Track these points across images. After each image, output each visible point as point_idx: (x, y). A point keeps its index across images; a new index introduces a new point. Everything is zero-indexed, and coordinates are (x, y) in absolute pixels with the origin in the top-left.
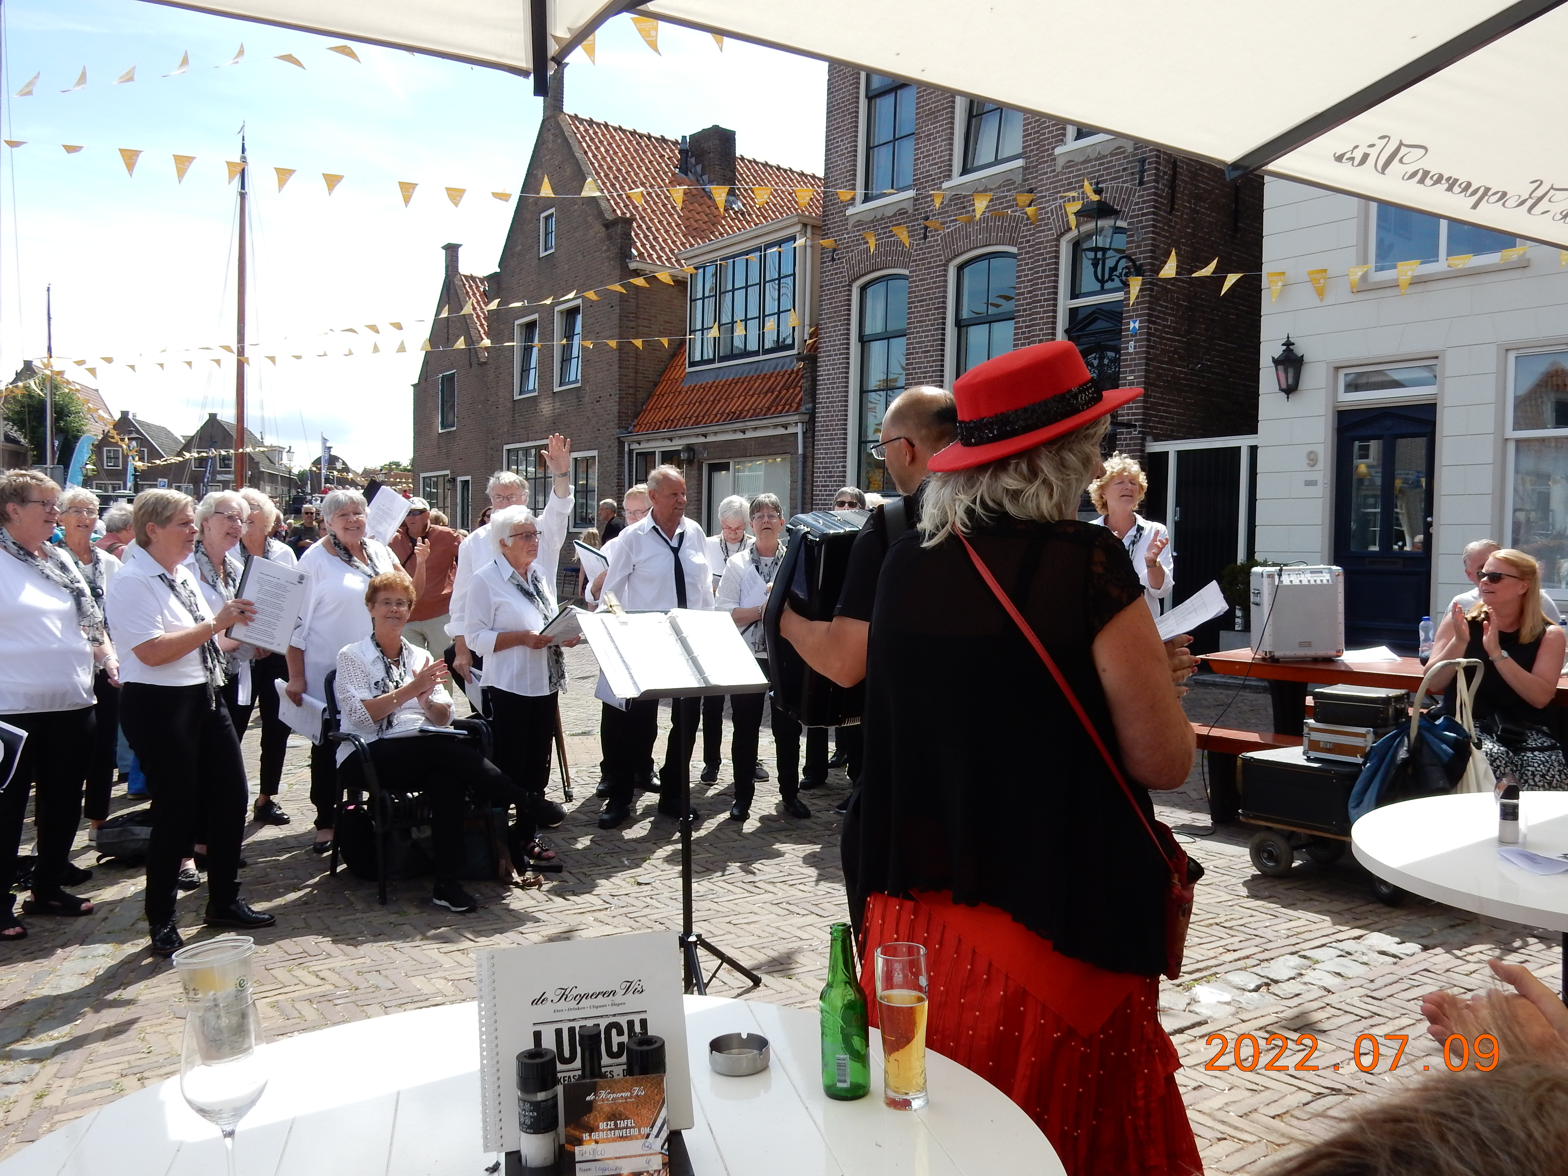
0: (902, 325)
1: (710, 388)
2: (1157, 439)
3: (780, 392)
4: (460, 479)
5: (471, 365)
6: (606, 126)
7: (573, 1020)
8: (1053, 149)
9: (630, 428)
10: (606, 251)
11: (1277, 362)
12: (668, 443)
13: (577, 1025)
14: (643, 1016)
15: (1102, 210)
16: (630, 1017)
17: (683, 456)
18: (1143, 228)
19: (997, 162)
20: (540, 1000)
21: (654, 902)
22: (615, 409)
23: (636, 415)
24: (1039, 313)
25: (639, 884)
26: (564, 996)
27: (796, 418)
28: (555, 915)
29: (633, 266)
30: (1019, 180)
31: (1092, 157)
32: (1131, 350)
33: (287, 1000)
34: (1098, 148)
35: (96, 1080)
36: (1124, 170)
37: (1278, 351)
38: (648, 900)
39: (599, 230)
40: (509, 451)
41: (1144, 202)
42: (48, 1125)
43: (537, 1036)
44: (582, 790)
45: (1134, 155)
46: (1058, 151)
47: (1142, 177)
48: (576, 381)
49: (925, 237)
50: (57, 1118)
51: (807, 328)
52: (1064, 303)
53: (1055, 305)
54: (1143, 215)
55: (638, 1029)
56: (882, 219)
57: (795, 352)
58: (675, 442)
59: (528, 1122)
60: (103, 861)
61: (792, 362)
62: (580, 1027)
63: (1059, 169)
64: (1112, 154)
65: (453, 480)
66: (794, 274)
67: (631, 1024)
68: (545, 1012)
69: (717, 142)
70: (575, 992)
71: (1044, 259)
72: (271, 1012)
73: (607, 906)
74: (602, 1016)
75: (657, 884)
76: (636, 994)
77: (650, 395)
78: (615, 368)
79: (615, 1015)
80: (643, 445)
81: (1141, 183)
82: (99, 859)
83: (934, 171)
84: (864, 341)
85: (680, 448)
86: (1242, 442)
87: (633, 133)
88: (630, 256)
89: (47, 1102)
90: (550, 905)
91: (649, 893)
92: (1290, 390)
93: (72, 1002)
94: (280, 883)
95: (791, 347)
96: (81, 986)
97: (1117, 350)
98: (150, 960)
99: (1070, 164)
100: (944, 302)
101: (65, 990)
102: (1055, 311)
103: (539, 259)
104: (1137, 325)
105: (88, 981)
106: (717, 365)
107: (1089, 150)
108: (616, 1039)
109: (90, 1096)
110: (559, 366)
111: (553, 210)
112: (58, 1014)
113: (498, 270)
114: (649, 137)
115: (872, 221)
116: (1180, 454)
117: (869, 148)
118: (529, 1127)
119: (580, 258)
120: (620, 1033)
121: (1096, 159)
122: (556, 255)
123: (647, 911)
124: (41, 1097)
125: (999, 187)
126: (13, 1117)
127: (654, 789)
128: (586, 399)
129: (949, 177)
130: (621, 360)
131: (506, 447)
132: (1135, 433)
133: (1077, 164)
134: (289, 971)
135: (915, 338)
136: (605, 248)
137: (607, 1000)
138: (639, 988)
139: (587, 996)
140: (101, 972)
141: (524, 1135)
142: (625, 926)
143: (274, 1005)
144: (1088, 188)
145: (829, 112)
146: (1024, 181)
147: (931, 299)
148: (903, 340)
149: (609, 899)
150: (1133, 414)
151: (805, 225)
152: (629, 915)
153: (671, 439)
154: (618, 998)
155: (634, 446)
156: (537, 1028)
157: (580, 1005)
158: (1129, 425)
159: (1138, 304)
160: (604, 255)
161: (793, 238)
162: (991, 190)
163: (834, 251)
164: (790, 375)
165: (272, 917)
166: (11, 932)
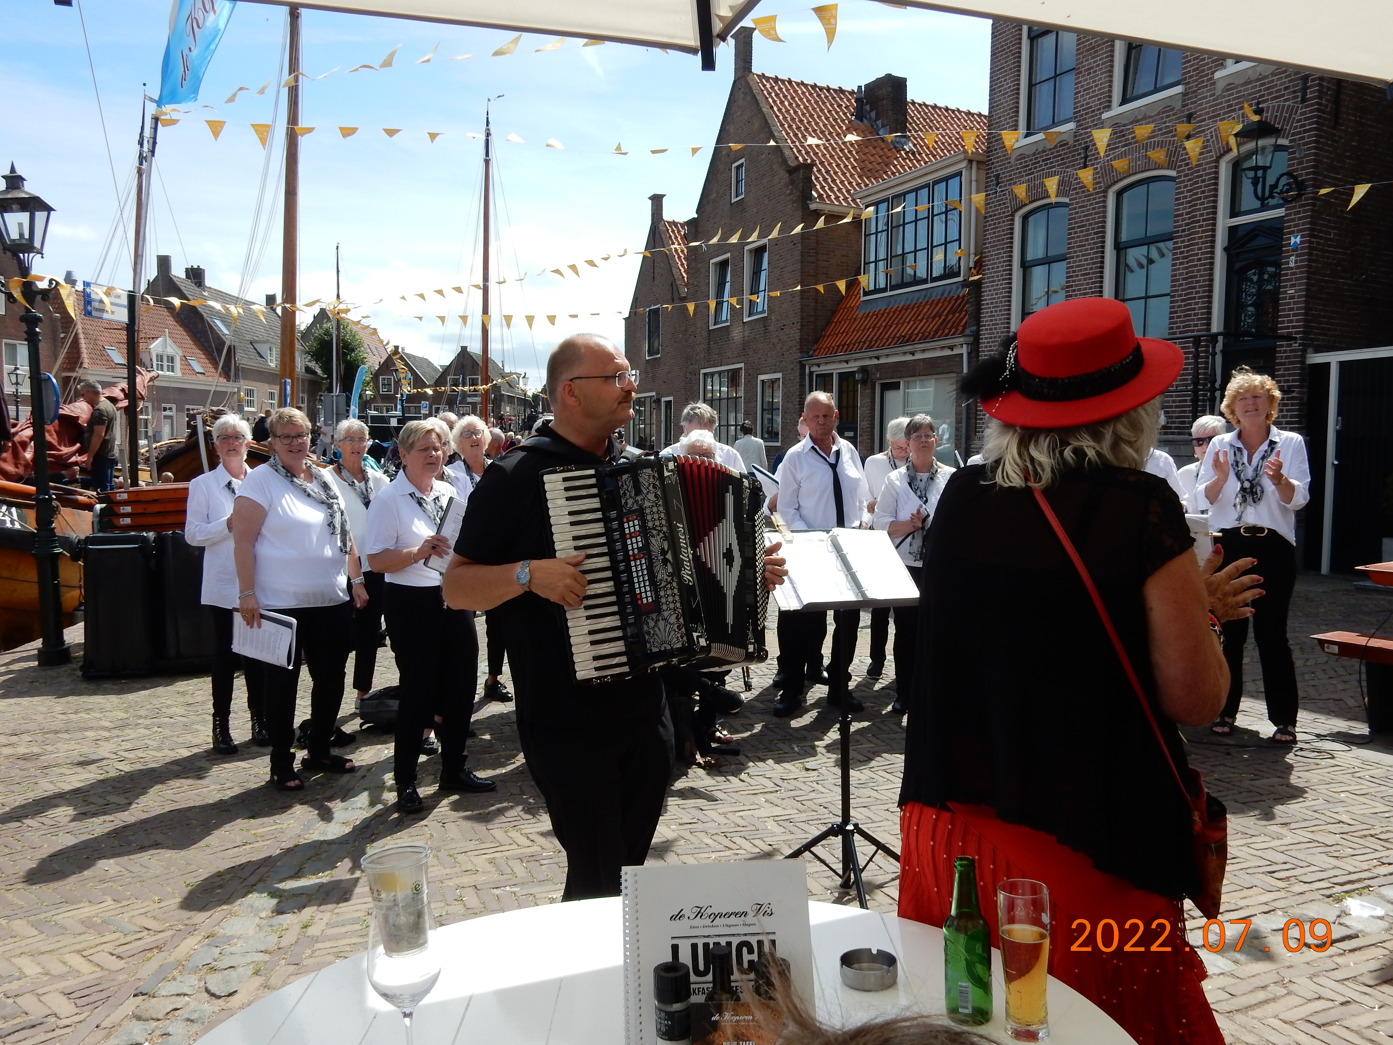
0: (1062, 250)
1: (883, 315)
2: (1318, 350)
3: (947, 316)
4: (664, 399)
5: (673, 300)
6: (790, 82)
7: (708, 936)
8: (1213, 73)
9: (811, 353)
10: (790, 194)
12: (844, 365)
13: (711, 941)
14: (772, 937)
15: (1263, 130)
16: (760, 938)
17: (858, 377)
18: (1305, 144)
19: (1156, 90)
20: (678, 916)
21: (819, 787)
22: (797, 336)
23: (817, 341)
24: (1197, 233)
25: (807, 770)
26: (700, 914)
27: (961, 340)
28: (731, 794)
29: (813, 206)
30: (1178, 105)
31: (1253, 78)
32: (1292, 265)
33: (502, 857)
34: (1259, 70)
35: (348, 916)
36: (1286, 88)
38: (815, 785)
39: (783, 176)
40: (705, 374)
41: (1306, 119)
42: (310, 952)
43: (675, 949)
44: (761, 681)
45: (1295, 74)
46: (1218, 75)
47: (1304, 94)
48: (763, 312)
49: (1085, 166)
50: (317, 946)
51: (972, 256)
52: (1223, 222)
53: (1214, 225)
54: (1305, 131)
55: (766, 948)
56: (1044, 151)
57: (960, 279)
58: (851, 364)
59: (663, 1029)
60: (364, 727)
61: (957, 288)
62: (714, 943)
63: (1218, 92)
64: (1272, 75)
65: (658, 401)
66: (960, 208)
67: (760, 943)
68: (682, 928)
69: (890, 89)
70: (709, 911)
71: (1203, 181)
72: (490, 868)
73: (778, 788)
74: (734, 935)
75: (823, 770)
76: (766, 916)
77: (829, 323)
78: (798, 299)
79: (745, 935)
80: (822, 368)
81: (1304, 100)
82: (361, 725)
83: (1094, 103)
84: (1026, 266)
85: (855, 369)
87: (814, 86)
88: (811, 198)
89: (311, 931)
90: (727, 785)
91: (815, 779)
93: (334, 847)
94: (503, 754)
95: (958, 274)
96: (342, 834)
97: (1278, 265)
98: (396, 815)
99: (1230, 87)
100: (1104, 227)
101: (330, 837)
102: (1214, 230)
103: (731, 204)
104: (1298, 240)
105: (348, 830)
106: (889, 293)
107: (1249, 72)
108: (746, 957)
109: (343, 930)
110: (748, 298)
111: (743, 160)
112: (324, 856)
113: (696, 216)
114: (828, 89)
115: (1034, 154)
116: (1342, 364)
117: (1031, 86)
118: (664, 1034)
119: (766, 202)
120: (751, 951)
121: (1258, 80)
122: (746, 200)
123: (813, 795)
124: (306, 927)
125: (1159, 114)
126: (285, 942)
127: (823, 681)
128: (772, 328)
129: (1109, 107)
130: (802, 292)
131: (703, 371)
132: (1296, 345)
133: (1237, 86)
134: (506, 832)
135: (1074, 262)
136: (788, 192)
137: (739, 921)
138: (769, 911)
139: (721, 915)
140: (358, 822)
141: (659, 1040)
142: (793, 808)
143: (492, 862)
144: (1248, 110)
145: (993, 54)
146: (1184, 106)
147: (1090, 224)
148: (1064, 264)
149: (779, 782)
150: (1294, 327)
151: (970, 161)
152: (797, 799)
153: (847, 362)
154: (750, 919)
155: (813, 369)
156: (675, 942)
157: (714, 923)
158: (1289, 338)
159: (1300, 219)
160: (788, 198)
161: (959, 174)
162: (1150, 117)
163: (997, 185)
164: (956, 300)
165: (494, 783)
166: (292, 784)
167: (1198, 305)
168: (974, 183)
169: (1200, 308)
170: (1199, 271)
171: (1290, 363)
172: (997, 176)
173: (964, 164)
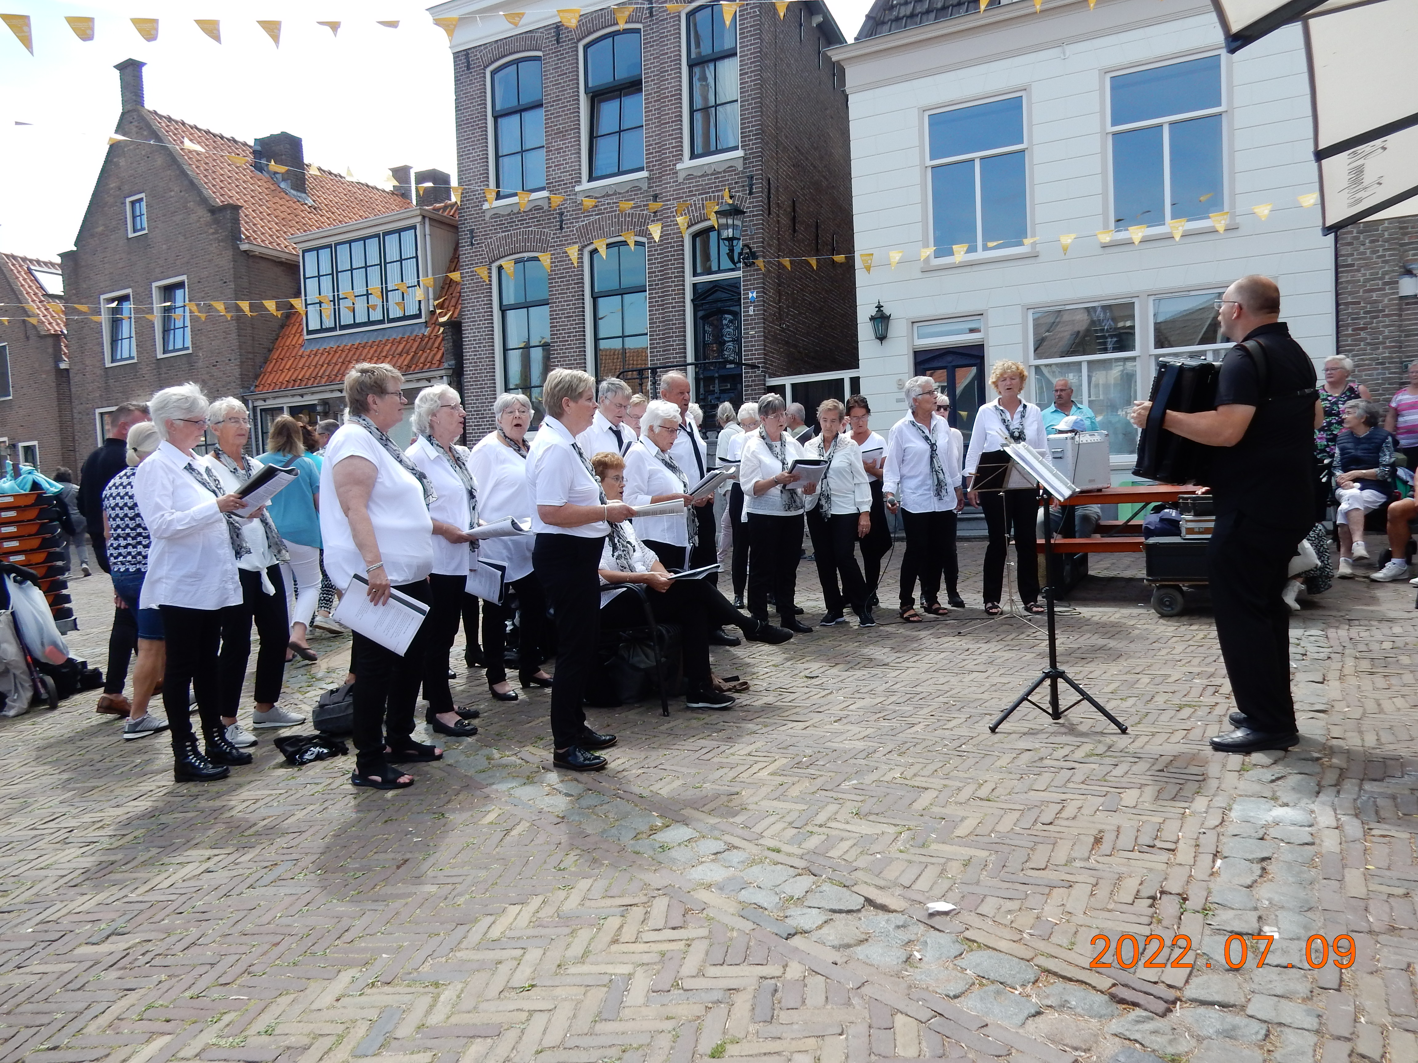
0: (544, 295)
1: (336, 352)
2: (773, 375)
3: (416, 353)
4: (21, 445)
5: (28, 338)
6: (183, 124)
8: (675, 165)
9: (252, 388)
10: (213, 233)
11: (872, 319)
12: (299, 399)
15: (735, 211)
17: (319, 408)
18: (754, 225)
19: (620, 173)
22: (237, 372)
23: (257, 377)
24: (671, 286)
27: (443, 372)
29: (244, 247)
30: (645, 186)
31: (709, 172)
32: (751, 313)
34: (713, 167)
36: (736, 183)
37: (873, 312)
39: (203, 215)
40: (102, 414)
41: (754, 207)
45: (743, 173)
46: (679, 166)
47: (751, 189)
48: (185, 348)
49: (561, 228)
51: (431, 301)
52: (689, 280)
53: (684, 281)
54: (754, 216)
56: (518, 213)
57: (423, 320)
58: (306, 398)
61: (420, 329)
63: (680, 180)
64: (724, 171)
65: (13, 446)
66: (417, 257)
69: (288, 146)
71: (673, 247)
77: (266, 361)
78: (234, 336)
80: (268, 402)
81: (751, 193)
83: (566, 177)
84: (504, 310)
85: (316, 402)
86: (846, 375)
87: (208, 132)
88: (240, 239)
92: (882, 338)
95: (418, 316)
97: (736, 315)
99: (689, 177)
100: (582, 279)
102: (683, 285)
103: (128, 239)
104: (755, 295)
106: (338, 333)
107: (706, 168)
110: (161, 336)
111: (143, 195)
113: (75, 249)
114: (222, 137)
115: (509, 215)
116: (794, 386)
117: (497, 157)
119: (181, 239)
121: (712, 174)
122: (150, 236)
125: (627, 192)
128: (200, 364)
129: (579, 182)
130: (239, 329)
131: (98, 411)
132: (759, 372)
133: (696, 177)
135: (557, 306)
136: (212, 231)
145: (458, 125)
146: (649, 188)
147: (570, 276)
148: (547, 308)
150: (756, 359)
151: (424, 217)
153: (302, 396)
155: (256, 404)
158: (753, 366)
159: (754, 279)
160: (211, 237)
161: (414, 227)
162: (620, 194)
163: (473, 237)
164: (422, 340)
166: (404, 779)
167: (676, 342)
168: (428, 237)
169: (677, 345)
170: (674, 316)
171: (755, 385)
172: (472, 231)
173: (419, 219)
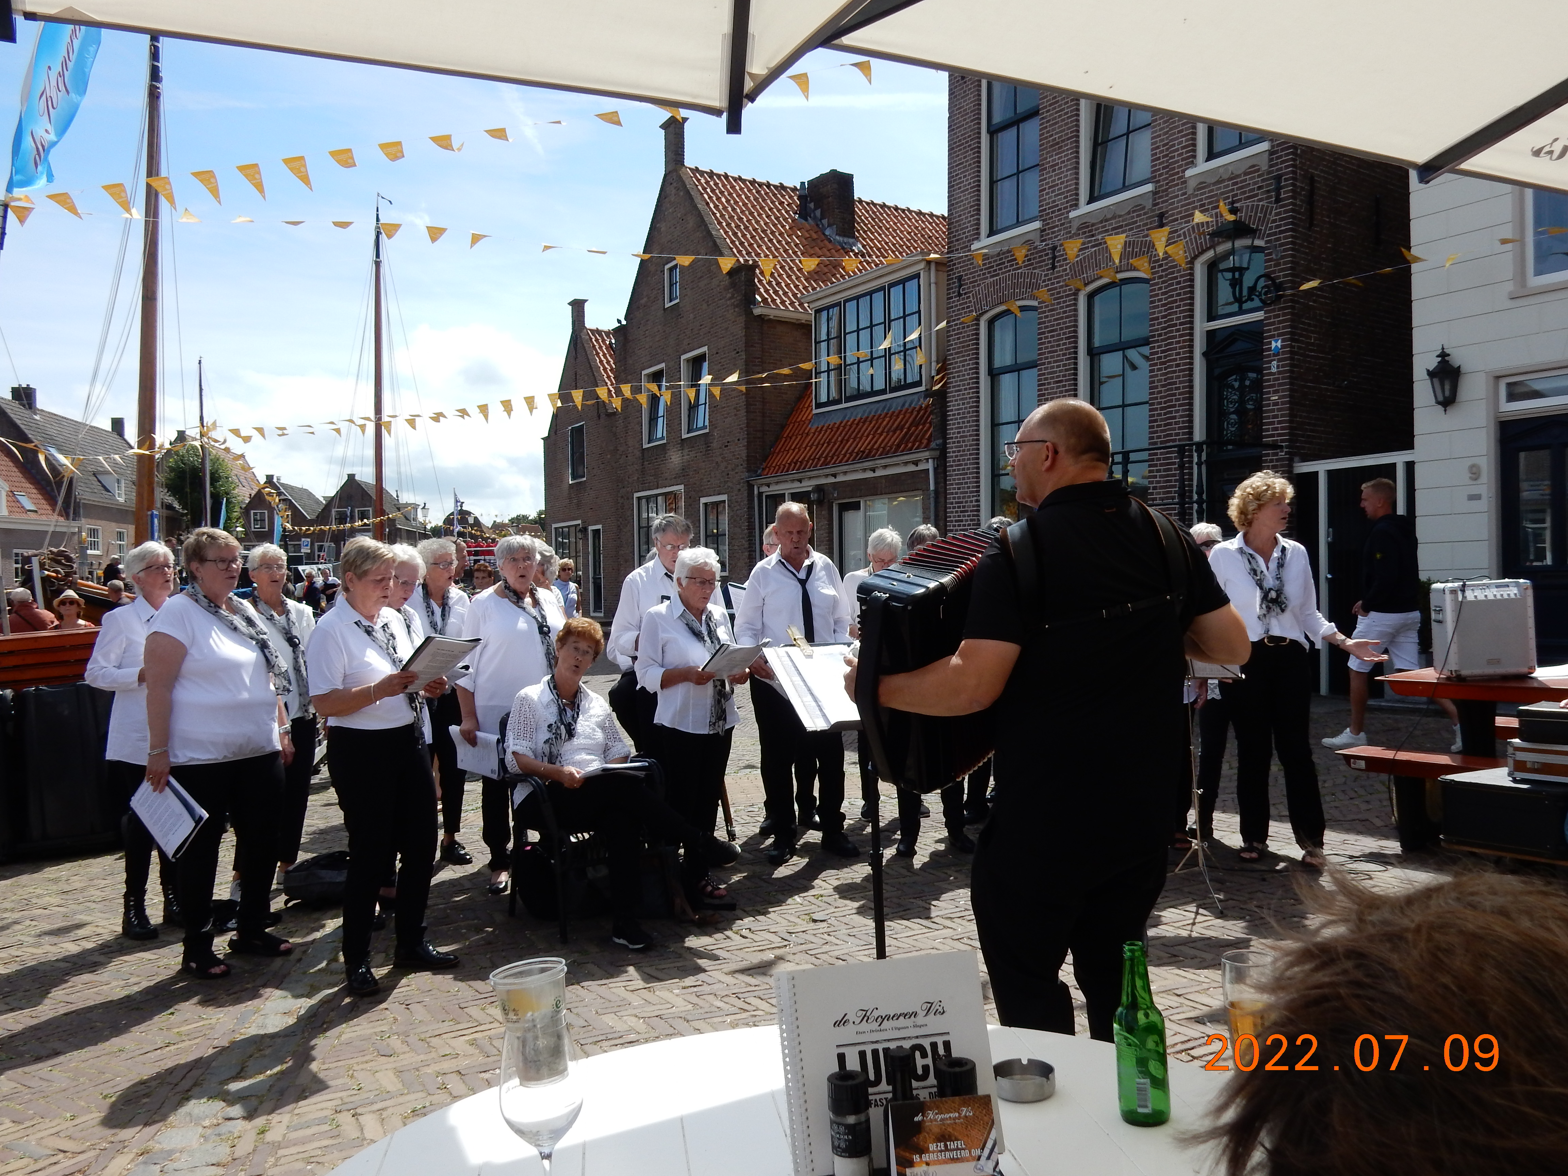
0: (1033, 356)
1: (838, 428)
2: (1305, 459)
3: (909, 429)
4: (591, 528)
5: (599, 417)
6: (726, 176)
7: (877, 1042)
8: (1184, 171)
9: (759, 471)
10: (730, 299)
11: (1431, 374)
12: (797, 484)
13: (880, 1047)
14: (946, 1038)
15: (1239, 230)
16: (933, 1039)
17: (813, 497)
18: (1281, 245)
19: (1125, 188)
20: (842, 1022)
21: (832, 939)
22: (744, 454)
23: (765, 458)
24: (1174, 337)
25: (815, 921)
26: (865, 1018)
27: (927, 454)
28: (735, 952)
29: (757, 311)
30: (1149, 204)
31: (1225, 177)
32: (1274, 370)
33: (484, 1038)
34: (1231, 168)
35: (312, 1116)
36: (1260, 188)
37: (1433, 362)
38: (826, 936)
39: (723, 278)
40: (639, 499)
41: (1282, 219)
42: (273, 1160)
43: (841, 1058)
44: (744, 829)
45: (1269, 173)
46: (1189, 173)
47: (1278, 194)
48: (704, 427)
49: (1054, 267)
50: (281, 1152)
51: (934, 364)
52: (1201, 326)
53: (1192, 328)
54: (1281, 232)
55: (941, 1051)
56: (1008, 252)
57: (922, 388)
58: (805, 483)
59: (843, 1145)
60: (290, 905)
61: (919, 399)
62: (884, 1049)
63: (1190, 191)
64: (1245, 174)
65: (584, 530)
66: (919, 312)
67: (934, 1045)
68: (847, 1034)
69: (835, 186)
70: (876, 1014)
71: (1179, 283)
72: (471, 1050)
73: (786, 943)
74: (904, 1038)
75: (832, 921)
76: (938, 1015)
77: (778, 438)
78: (743, 413)
79: (917, 1037)
80: (772, 488)
81: (1278, 200)
82: (286, 902)
83: (1061, 201)
84: (994, 374)
85: (810, 489)
86: (1399, 458)
87: (753, 182)
88: (754, 302)
89: (270, 1137)
90: (728, 943)
91: (826, 930)
92: (1447, 402)
93: (279, 1040)
94: (462, 924)
95: (918, 384)
96: (284, 1026)
97: (1259, 371)
98: (347, 1000)
99: (1202, 186)
100: (1076, 332)
101: (271, 1030)
102: (1191, 335)
103: (664, 309)
104: (1279, 344)
105: (291, 1021)
106: (844, 405)
107: (1221, 170)
108: (920, 1062)
109: (309, 1132)
110: (687, 412)
111: (677, 262)
112: (267, 1052)
113: (624, 323)
114: (768, 185)
115: (999, 254)
116: (1330, 473)
117: (992, 183)
118: (844, 1151)
119: (705, 306)
120: (924, 1055)
121: (1230, 179)
122: (681, 305)
123: (826, 948)
124: (263, 1132)
125: (1129, 213)
126: (240, 1152)
127: (816, 827)
128: (714, 445)
129: (1076, 206)
130: (748, 405)
131: (636, 495)
132: (1282, 454)
133: (1208, 186)
134: (483, 1009)
135: (1046, 369)
136: (729, 295)
137: (909, 1022)
138: (940, 1009)
139: (888, 1017)
140: (303, 1012)
141: (837, 1159)
142: (807, 963)
143: (473, 1043)
144: (1223, 208)
145: (951, 149)
146: (1154, 205)
147: (1061, 329)
148: (1035, 371)
149: (787, 936)
150: (1279, 435)
151: (929, 263)
152: (810, 952)
153: (800, 481)
154: (920, 1020)
155: (764, 489)
156: (841, 1050)
157: (882, 1027)
158: (1275, 446)
159: (1280, 322)
160: (728, 302)
161: (917, 276)
162: (1120, 216)
163: (960, 286)
164: (919, 412)
165: (456, 958)
166: (216, 970)
167: (1179, 414)
168: (933, 286)
169: (1182, 417)
170: (1178, 377)
172: (960, 278)
173: (922, 265)
